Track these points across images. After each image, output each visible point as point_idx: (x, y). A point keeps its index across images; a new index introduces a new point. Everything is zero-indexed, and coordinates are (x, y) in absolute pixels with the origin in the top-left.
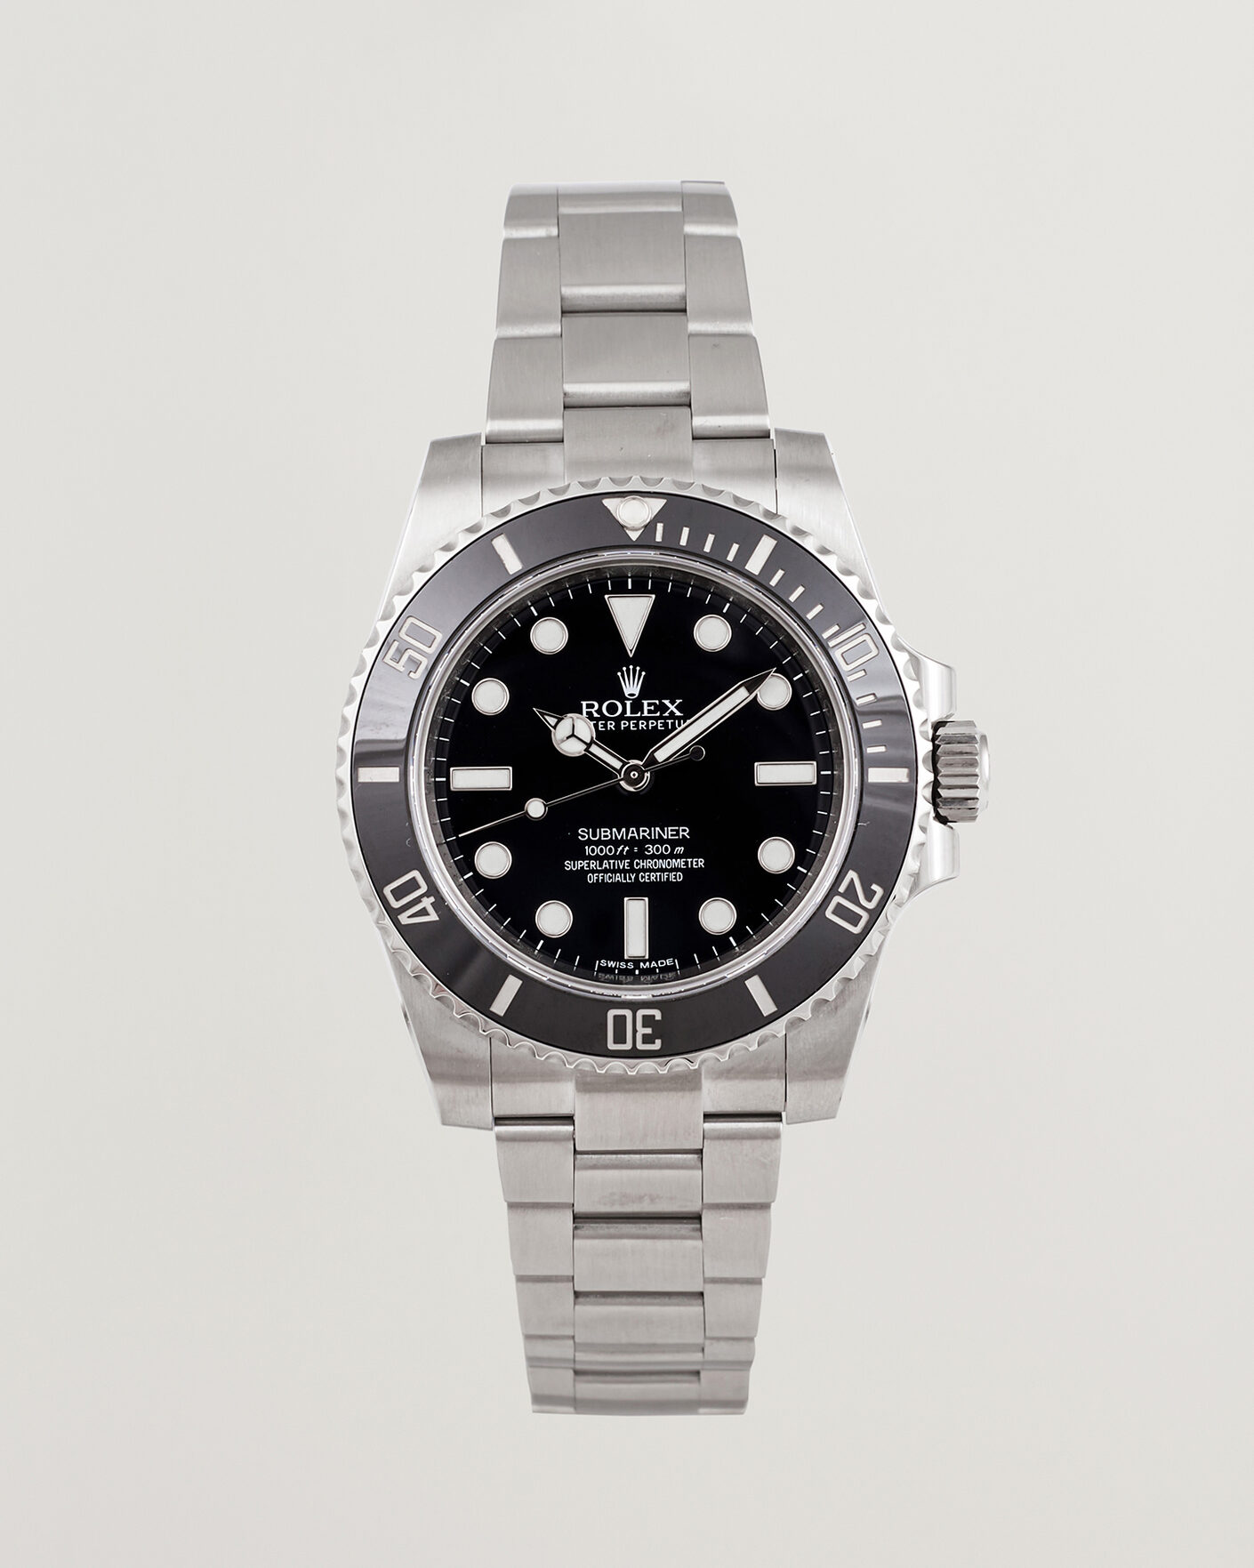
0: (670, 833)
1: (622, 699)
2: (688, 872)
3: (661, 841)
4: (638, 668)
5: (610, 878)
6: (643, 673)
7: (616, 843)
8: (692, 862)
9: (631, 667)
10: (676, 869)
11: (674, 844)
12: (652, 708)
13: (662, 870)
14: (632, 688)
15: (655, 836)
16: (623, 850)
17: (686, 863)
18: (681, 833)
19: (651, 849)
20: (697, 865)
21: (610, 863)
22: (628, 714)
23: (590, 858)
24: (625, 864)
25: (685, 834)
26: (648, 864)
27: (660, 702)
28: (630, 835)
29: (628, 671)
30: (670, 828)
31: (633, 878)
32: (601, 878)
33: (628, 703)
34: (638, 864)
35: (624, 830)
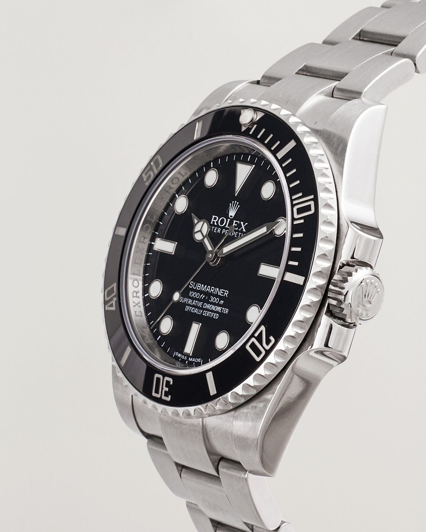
0: (221, 292)
1: (227, 218)
2: (221, 314)
3: (217, 296)
4: (238, 203)
5: (193, 310)
6: (239, 206)
7: (201, 292)
8: (224, 309)
9: (236, 202)
10: (217, 312)
11: (221, 298)
12: (236, 225)
13: (212, 311)
14: (232, 213)
15: (215, 293)
16: (202, 297)
17: (222, 309)
18: (225, 294)
19: (212, 299)
20: (225, 312)
21: (196, 302)
22: (227, 226)
23: (190, 298)
24: (200, 304)
25: (226, 294)
26: (208, 306)
27: (240, 223)
28: (207, 289)
29: (234, 202)
30: (222, 290)
31: (201, 312)
32: (190, 309)
33: (229, 220)
34: (205, 305)
35: (206, 286)
